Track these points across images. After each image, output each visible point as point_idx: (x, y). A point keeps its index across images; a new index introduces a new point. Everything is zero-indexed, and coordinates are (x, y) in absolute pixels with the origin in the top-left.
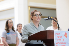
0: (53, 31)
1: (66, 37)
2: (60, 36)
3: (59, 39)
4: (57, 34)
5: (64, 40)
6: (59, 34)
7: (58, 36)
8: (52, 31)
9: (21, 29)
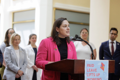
0: (84, 61)
1: (103, 69)
2: (94, 68)
3: (91, 72)
4: (89, 65)
5: (99, 74)
6: (93, 65)
7: (91, 68)
8: (81, 60)
9: (35, 41)
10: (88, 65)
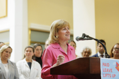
1: (118, 70)
7: (107, 68)
10: (103, 63)
